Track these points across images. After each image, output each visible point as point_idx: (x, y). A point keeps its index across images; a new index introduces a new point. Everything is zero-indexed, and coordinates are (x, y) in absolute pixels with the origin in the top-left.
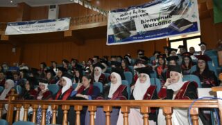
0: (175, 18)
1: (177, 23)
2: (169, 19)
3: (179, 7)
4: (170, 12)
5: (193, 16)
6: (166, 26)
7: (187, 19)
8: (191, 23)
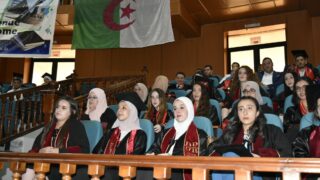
0: (23, 28)
1: (22, 36)
2: (14, 27)
3: (31, 11)
4: (17, 16)
5: (47, 31)
6: (8, 37)
7: (38, 32)
8: (41, 40)
